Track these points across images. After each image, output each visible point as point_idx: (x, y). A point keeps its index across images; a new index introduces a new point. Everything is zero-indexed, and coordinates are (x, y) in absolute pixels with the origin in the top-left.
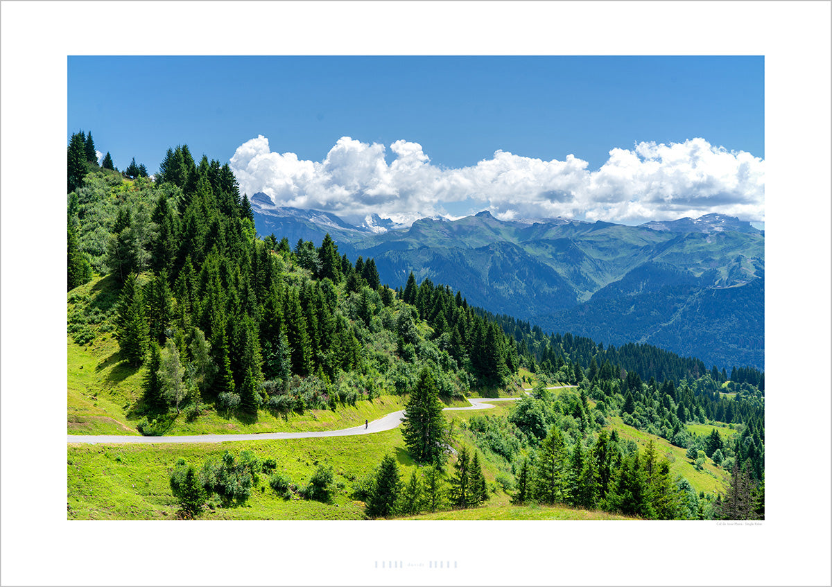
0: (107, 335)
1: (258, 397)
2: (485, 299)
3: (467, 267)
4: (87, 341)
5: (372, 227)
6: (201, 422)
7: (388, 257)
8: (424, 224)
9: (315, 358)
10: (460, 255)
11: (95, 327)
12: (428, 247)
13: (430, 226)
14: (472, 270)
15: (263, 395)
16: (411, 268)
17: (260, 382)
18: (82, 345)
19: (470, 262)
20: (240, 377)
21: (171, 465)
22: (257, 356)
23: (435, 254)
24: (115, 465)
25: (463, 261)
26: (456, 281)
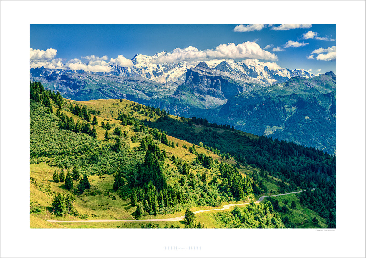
0: (129, 198)
1: (157, 212)
2: (328, 124)
3: (318, 105)
4: (125, 199)
5: (267, 79)
6: (146, 217)
7: (273, 100)
8: (295, 80)
9: (170, 203)
10: (314, 98)
11: (127, 196)
12: (296, 94)
13: (299, 81)
14: (321, 107)
15: (158, 212)
16: (286, 106)
17: (157, 209)
18: (124, 200)
19: (320, 102)
20: (154, 208)
21: (141, 225)
22: (157, 203)
23: (299, 98)
24: (132, 225)
25: (316, 101)
26: (312, 114)
